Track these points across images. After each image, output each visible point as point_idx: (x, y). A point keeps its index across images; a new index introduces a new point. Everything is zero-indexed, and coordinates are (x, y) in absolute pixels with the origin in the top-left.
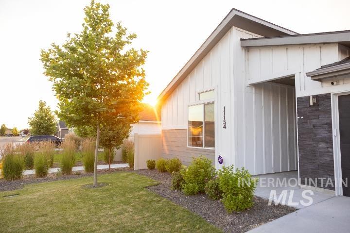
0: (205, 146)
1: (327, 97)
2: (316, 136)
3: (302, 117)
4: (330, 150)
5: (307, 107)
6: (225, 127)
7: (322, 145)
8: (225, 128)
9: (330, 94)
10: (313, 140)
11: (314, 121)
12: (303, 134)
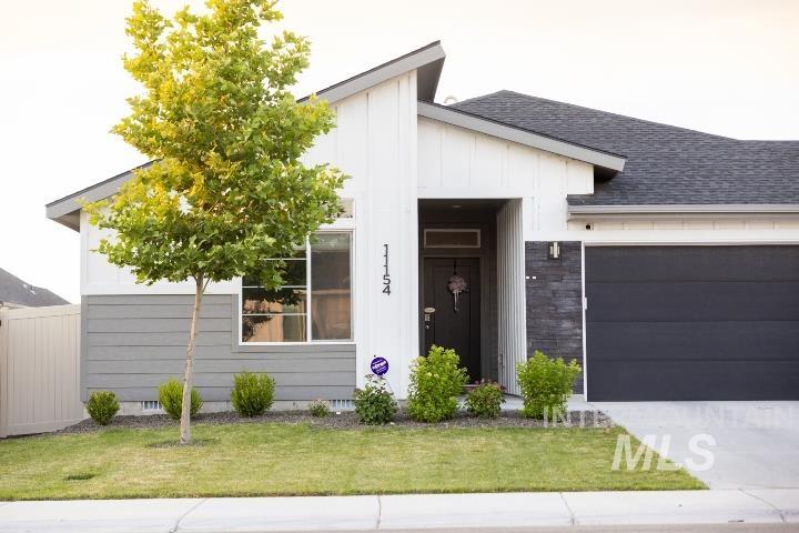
0: (315, 337)
1: (576, 246)
2: (557, 309)
3: (534, 278)
4: (578, 331)
5: (544, 261)
6: (387, 291)
7: (566, 324)
8: (389, 292)
9: (580, 242)
10: (551, 318)
11: (555, 285)
12: (535, 307)
